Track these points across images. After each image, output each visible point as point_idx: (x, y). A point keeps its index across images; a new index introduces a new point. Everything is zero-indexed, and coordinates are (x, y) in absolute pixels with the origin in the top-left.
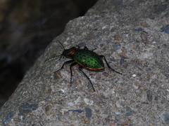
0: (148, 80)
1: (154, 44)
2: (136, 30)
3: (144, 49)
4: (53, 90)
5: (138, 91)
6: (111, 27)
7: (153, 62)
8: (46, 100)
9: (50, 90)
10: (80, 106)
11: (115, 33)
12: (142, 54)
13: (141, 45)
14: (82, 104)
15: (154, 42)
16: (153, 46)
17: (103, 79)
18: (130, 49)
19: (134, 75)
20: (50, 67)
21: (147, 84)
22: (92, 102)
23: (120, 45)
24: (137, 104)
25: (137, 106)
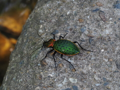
0: (114, 52)
1: (112, 21)
2: (94, 11)
3: (105, 27)
4: (43, 76)
5: (108, 63)
6: (74, 11)
7: (114, 36)
8: (40, 86)
9: (41, 77)
10: (68, 85)
11: (78, 16)
12: (104, 30)
13: (101, 24)
14: (69, 83)
15: (111, 19)
16: (111, 22)
17: (80, 59)
18: (94, 29)
19: (103, 50)
20: (35, 56)
21: (114, 56)
22: (76, 80)
23: (85, 27)
24: (110, 74)
25: (111, 76)
